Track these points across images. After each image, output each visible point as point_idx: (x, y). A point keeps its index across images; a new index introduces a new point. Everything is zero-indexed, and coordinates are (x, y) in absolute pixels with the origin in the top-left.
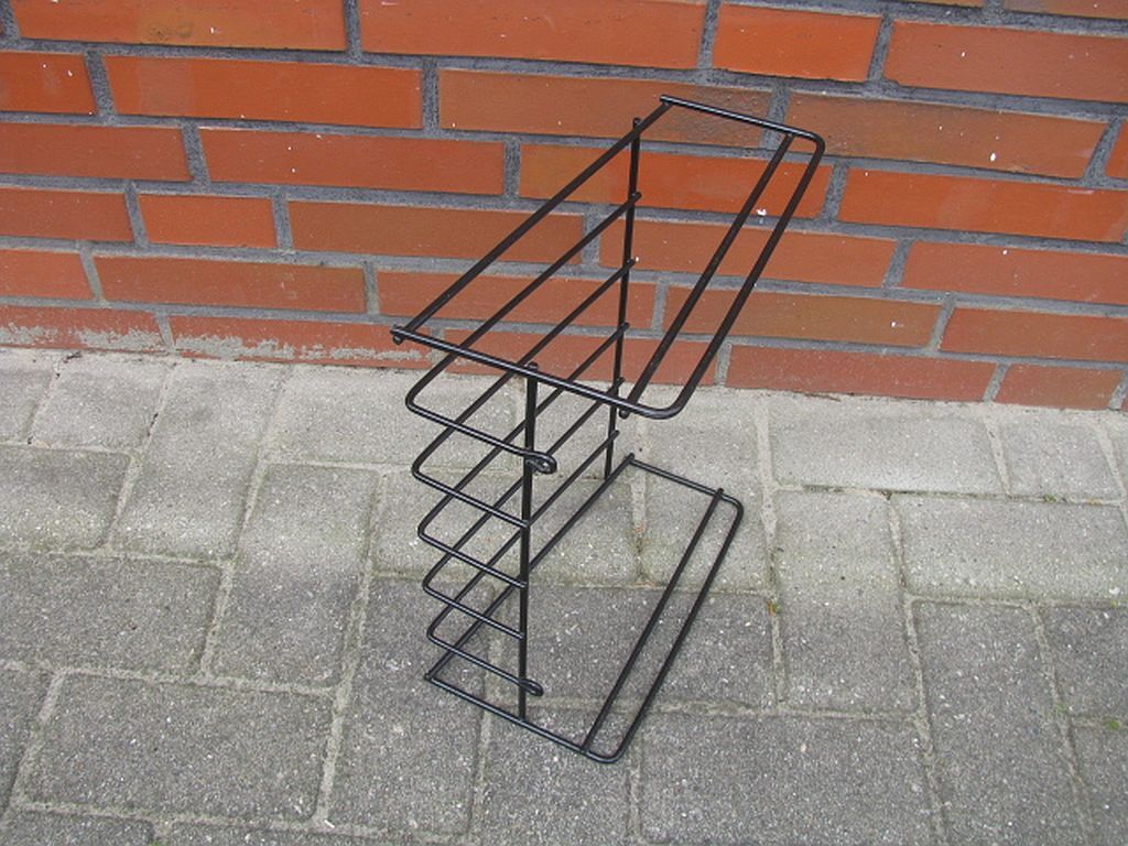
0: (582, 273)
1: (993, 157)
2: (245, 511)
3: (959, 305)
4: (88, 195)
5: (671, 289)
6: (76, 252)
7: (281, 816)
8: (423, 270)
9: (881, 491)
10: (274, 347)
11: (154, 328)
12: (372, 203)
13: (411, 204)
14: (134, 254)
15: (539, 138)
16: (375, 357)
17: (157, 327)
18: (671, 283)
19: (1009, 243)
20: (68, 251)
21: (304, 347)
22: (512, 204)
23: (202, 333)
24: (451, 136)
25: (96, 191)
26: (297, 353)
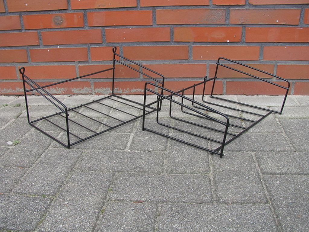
0: (189, 62)
1: (277, 21)
2: (110, 112)
3: (279, 64)
4: (79, 48)
5: (210, 65)
6: (74, 65)
7: (116, 149)
8: (153, 64)
9: (268, 106)
10: (118, 90)
11: (90, 86)
12: (141, 46)
13: (150, 46)
14: (88, 65)
15: (178, 25)
16: (141, 91)
17: (91, 86)
18: (210, 63)
19: (286, 45)
20: (73, 65)
21: (125, 89)
22: (172, 44)
23: (101, 87)
24: (158, 26)
25: (81, 47)
26: (123, 91)
